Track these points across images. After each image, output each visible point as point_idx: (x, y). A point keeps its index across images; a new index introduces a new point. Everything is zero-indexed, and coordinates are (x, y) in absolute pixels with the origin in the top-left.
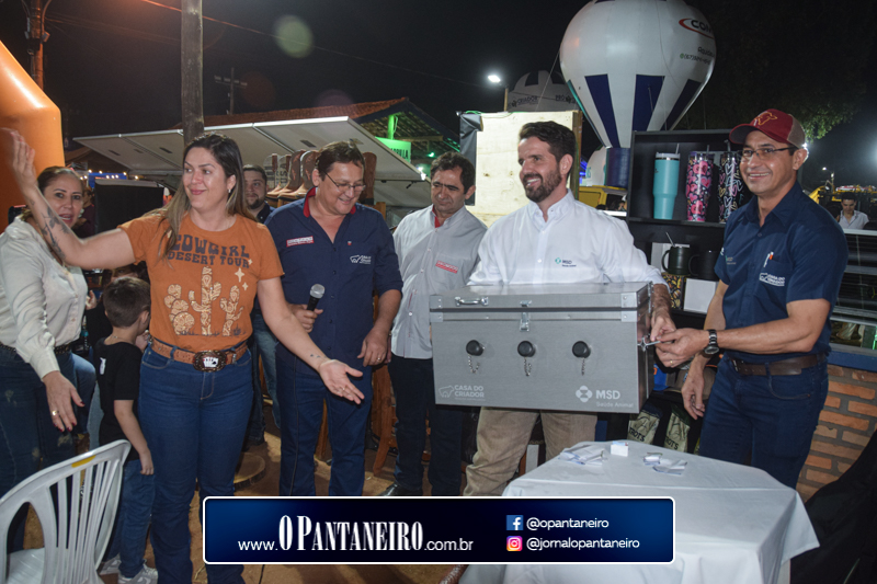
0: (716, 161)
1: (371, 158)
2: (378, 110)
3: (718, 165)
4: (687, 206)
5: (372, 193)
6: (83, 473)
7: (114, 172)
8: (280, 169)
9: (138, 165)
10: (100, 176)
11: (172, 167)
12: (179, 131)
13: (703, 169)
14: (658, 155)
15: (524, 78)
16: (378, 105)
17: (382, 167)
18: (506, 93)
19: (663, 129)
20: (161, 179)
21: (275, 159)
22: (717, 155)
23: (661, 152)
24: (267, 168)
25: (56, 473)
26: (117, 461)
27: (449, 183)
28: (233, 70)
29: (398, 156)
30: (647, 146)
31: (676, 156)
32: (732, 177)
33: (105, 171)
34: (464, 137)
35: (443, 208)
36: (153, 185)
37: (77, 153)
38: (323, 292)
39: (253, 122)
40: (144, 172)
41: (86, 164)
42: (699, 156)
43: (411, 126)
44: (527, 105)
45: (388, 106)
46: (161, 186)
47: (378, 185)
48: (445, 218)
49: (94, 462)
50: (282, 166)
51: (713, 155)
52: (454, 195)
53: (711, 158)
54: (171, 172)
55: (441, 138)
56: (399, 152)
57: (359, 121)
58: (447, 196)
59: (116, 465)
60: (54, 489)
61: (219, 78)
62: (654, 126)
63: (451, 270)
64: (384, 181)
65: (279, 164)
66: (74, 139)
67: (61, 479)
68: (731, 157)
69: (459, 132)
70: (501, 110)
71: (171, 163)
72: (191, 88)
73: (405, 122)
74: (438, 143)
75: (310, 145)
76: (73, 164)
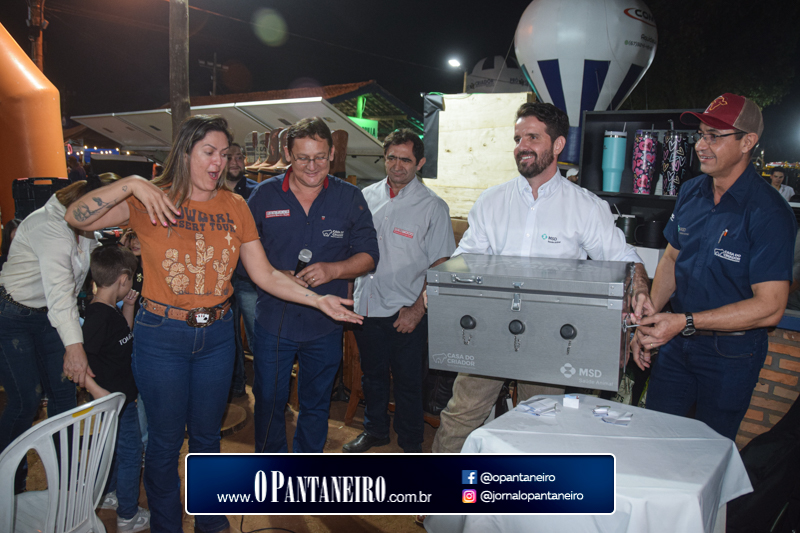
0: (661, 139)
1: (343, 136)
2: (348, 91)
3: (662, 142)
4: (633, 180)
5: (344, 168)
6: (83, 422)
7: (108, 148)
8: (260, 145)
9: (130, 142)
10: (95, 151)
11: (160, 143)
12: (167, 110)
13: (649, 146)
14: (607, 133)
15: (481, 63)
16: (347, 87)
17: (353, 144)
18: (465, 77)
19: (608, 109)
20: (150, 154)
21: (255, 135)
22: (661, 134)
23: (609, 130)
24: (247, 144)
25: (59, 422)
26: (113, 412)
27: (402, 156)
28: (215, 55)
29: (366, 132)
30: (597, 125)
31: (624, 134)
32: (675, 154)
33: (100, 148)
34: (427, 116)
35: (398, 179)
36: (143, 159)
37: (74, 131)
38: (310, 256)
39: (235, 102)
40: (135, 148)
41: (82, 141)
42: (644, 134)
43: (378, 107)
44: (484, 87)
45: (357, 88)
46: (151, 160)
47: (349, 161)
48: (400, 188)
49: (92, 412)
50: (262, 142)
51: (657, 133)
52: (408, 166)
53: (655, 136)
54: (159, 148)
55: (405, 118)
56: (368, 129)
57: (331, 101)
58: (402, 168)
59: (112, 415)
60: (56, 437)
61: (203, 62)
62: (600, 106)
63: (407, 236)
64: (354, 156)
65: (259, 140)
66: (72, 118)
67: (62, 428)
68: (674, 135)
69: (422, 111)
70: (460, 91)
71: (161, 140)
72: (178, 72)
73: (372, 102)
74: (403, 122)
75: (287, 123)
76: (70, 141)
